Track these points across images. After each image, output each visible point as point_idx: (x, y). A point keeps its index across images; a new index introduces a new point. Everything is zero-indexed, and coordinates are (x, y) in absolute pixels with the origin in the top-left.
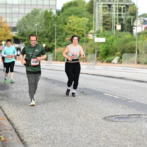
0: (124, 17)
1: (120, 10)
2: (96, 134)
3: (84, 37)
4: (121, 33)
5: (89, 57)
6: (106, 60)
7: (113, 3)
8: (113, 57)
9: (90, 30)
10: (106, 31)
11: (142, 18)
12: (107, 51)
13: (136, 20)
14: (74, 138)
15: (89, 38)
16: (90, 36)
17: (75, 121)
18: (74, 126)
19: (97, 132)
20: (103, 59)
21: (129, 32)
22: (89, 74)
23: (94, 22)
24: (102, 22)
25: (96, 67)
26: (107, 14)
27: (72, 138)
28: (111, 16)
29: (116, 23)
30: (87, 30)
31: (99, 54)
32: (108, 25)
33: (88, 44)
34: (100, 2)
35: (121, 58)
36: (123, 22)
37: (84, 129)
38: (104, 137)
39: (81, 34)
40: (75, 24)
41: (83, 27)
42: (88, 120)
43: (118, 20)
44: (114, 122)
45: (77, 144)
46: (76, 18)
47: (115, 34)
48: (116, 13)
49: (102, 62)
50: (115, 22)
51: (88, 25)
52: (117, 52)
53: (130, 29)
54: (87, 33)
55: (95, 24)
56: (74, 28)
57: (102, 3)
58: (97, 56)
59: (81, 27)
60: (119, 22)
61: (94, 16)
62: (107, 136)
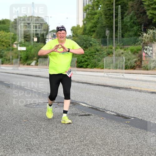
0: (39, 32)
1: (36, 27)
2: (19, 117)
3: (10, 46)
4: (37, 43)
5: (14, 61)
6: (27, 63)
7: (31, 22)
8: (31, 61)
9: (14, 41)
10: (26, 42)
11: (52, 33)
12: (27, 57)
13: (48, 35)
14: (3, 121)
15: (14, 47)
16: (15, 46)
17: (4, 108)
18: (3, 112)
19: (20, 115)
20: (24, 63)
21: (43, 43)
22: (14, 74)
23: (17, 36)
24: (23, 36)
25: (19, 68)
26: (27, 30)
27: (2, 121)
28: (30, 31)
29: (34, 37)
30: (12, 42)
31: (22, 59)
32: (28, 38)
33: (13, 52)
34: (22, 21)
35: (37, 61)
36: (38, 36)
37: (10, 113)
38: (25, 119)
39: (8, 44)
40: (3, 37)
41: (9, 39)
42: (13, 107)
43: (35, 35)
44: (32, 108)
45: (6, 125)
46: (4, 33)
47: (33, 45)
48: (33, 29)
49: (24, 65)
50: (32, 36)
51: (13, 38)
52: (34, 57)
53: (43, 41)
54: (13, 44)
55: (18, 37)
56: (2, 40)
57: (23, 22)
58: (20, 60)
59: (8, 39)
60: (36, 35)
61: (17, 31)
62: (27, 118)
